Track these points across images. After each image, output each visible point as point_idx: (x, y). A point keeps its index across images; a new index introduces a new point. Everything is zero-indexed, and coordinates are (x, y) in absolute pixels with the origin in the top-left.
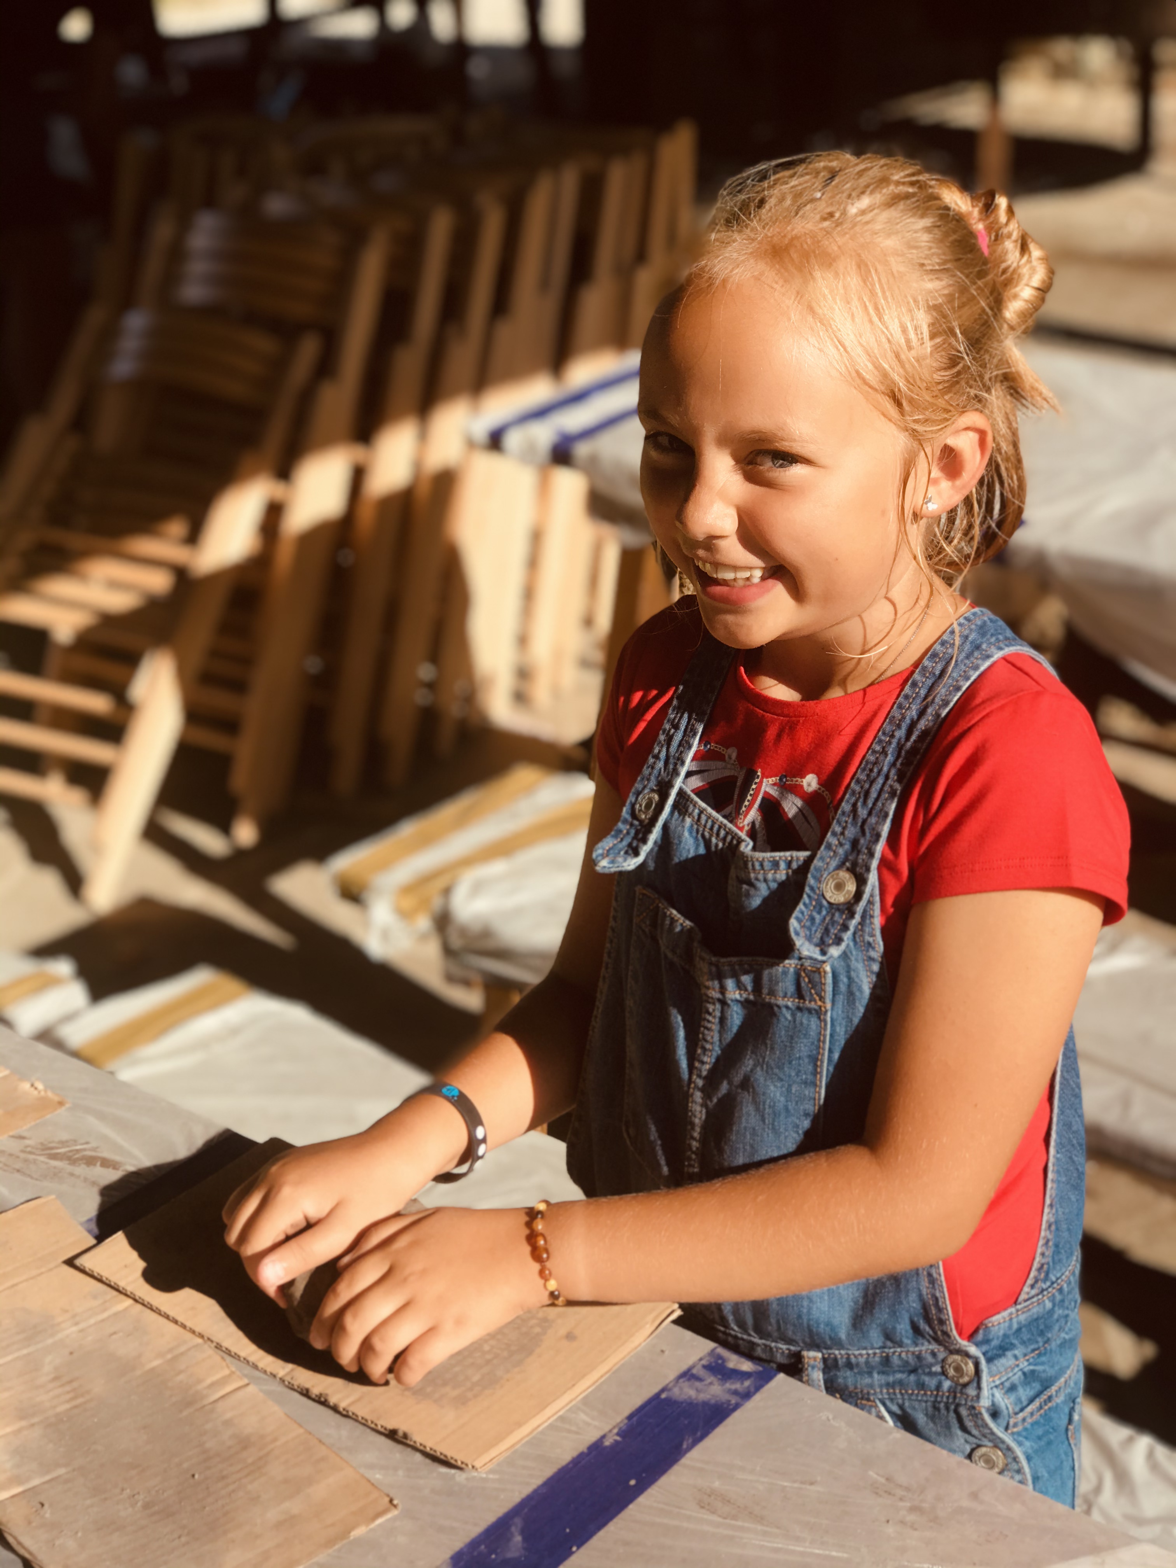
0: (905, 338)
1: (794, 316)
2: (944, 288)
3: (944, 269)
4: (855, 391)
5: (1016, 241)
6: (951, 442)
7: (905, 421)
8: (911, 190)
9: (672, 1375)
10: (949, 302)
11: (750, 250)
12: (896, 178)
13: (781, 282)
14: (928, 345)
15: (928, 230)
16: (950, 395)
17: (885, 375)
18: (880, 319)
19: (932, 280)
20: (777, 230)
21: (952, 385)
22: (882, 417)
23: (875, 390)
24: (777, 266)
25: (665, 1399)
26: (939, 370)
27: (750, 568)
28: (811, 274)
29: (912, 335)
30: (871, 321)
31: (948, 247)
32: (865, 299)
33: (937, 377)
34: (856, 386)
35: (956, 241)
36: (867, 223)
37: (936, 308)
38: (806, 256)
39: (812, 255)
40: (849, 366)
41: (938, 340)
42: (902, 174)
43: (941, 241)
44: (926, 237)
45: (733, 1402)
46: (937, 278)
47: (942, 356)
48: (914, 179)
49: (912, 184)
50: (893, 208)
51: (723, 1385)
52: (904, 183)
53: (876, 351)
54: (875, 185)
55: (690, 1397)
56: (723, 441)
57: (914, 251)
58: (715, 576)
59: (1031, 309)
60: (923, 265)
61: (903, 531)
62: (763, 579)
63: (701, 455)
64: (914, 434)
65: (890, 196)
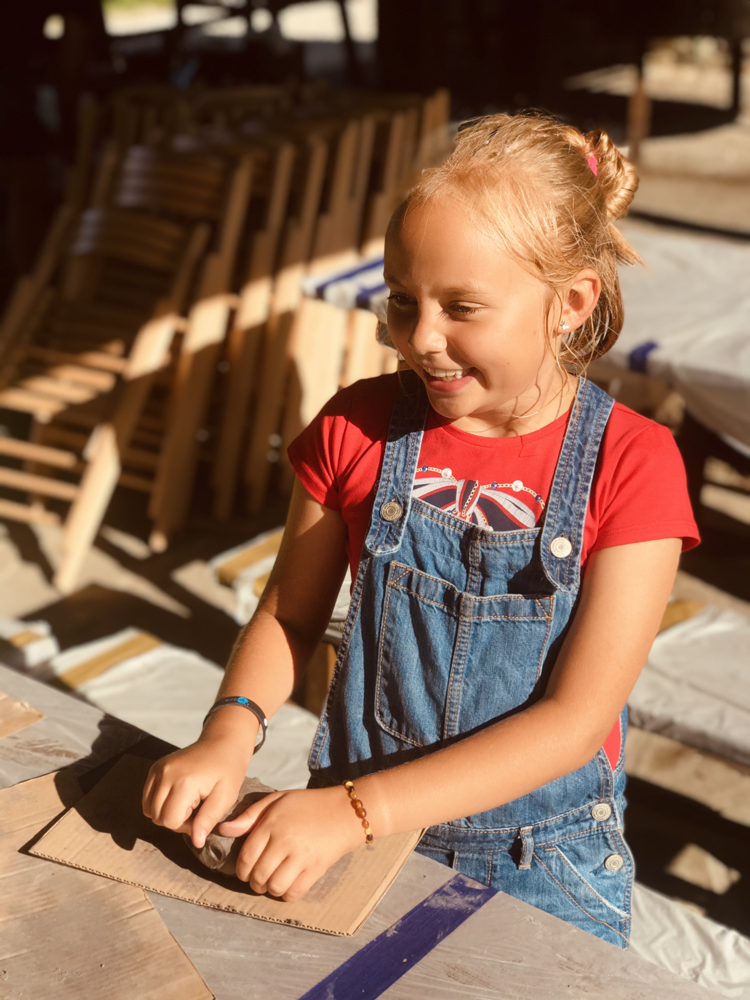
0: (542, 227)
1: (473, 217)
2: (566, 195)
3: (566, 183)
4: (512, 261)
5: (614, 162)
6: (575, 287)
7: (545, 277)
8: (545, 136)
9: (430, 892)
10: (569, 203)
11: (445, 178)
12: (535, 129)
13: (464, 197)
14: (557, 230)
15: (555, 160)
16: (573, 259)
17: (530, 250)
18: (526, 217)
19: (558, 190)
20: (462, 165)
21: (574, 252)
22: (530, 275)
23: (524, 259)
24: (462, 188)
25: (426, 907)
26: (564, 245)
27: (455, 370)
28: (483, 192)
29: (546, 225)
30: (520, 217)
31: (568, 170)
32: (516, 205)
33: (563, 249)
34: (513, 258)
35: (573, 166)
36: (517, 158)
37: (561, 207)
38: (479, 180)
39: (483, 180)
40: (508, 246)
41: (563, 227)
42: (539, 126)
43: (563, 167)
44: (554, 165)
45: (470, 909)
46: (561, 189)
47: (566, 236)
48: (546, 129)
49: (546, 132)
50: (532, 148)
51: (463, 898)
52: (540, 132)
53: (524, 236)
54: (521, 135)
55: (442, 905)
56: (434, 294)
57: (546, 174)
58: (434, 375)
59: (625, 203)
60: (552, 182)
61: (548, 344)
62: (464, 376)
63: (421, 302)
64: (551, 284)
65: (531, 141)
